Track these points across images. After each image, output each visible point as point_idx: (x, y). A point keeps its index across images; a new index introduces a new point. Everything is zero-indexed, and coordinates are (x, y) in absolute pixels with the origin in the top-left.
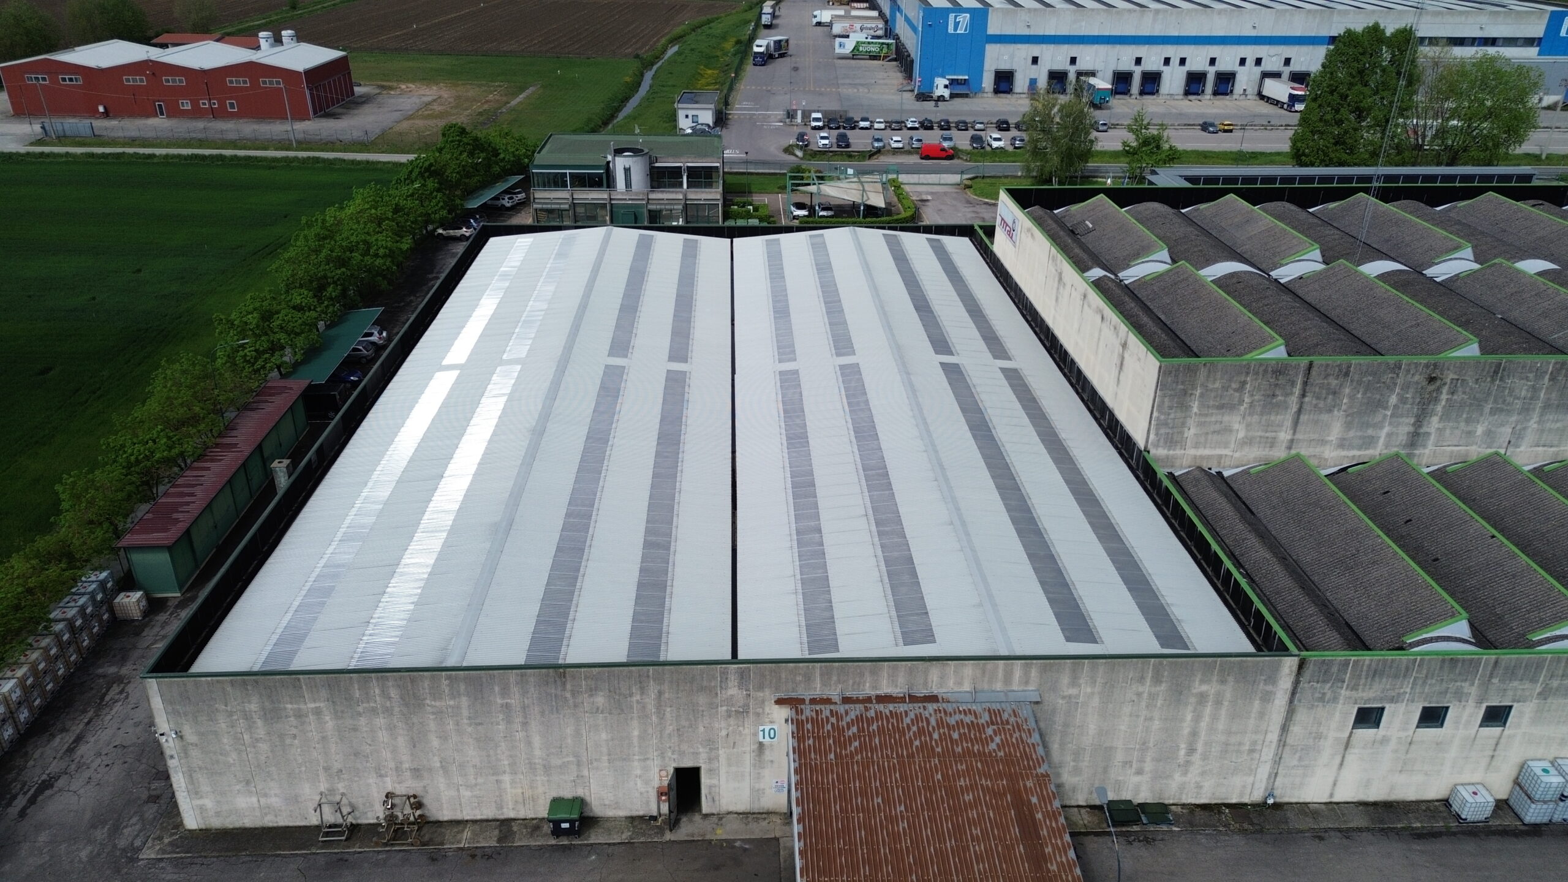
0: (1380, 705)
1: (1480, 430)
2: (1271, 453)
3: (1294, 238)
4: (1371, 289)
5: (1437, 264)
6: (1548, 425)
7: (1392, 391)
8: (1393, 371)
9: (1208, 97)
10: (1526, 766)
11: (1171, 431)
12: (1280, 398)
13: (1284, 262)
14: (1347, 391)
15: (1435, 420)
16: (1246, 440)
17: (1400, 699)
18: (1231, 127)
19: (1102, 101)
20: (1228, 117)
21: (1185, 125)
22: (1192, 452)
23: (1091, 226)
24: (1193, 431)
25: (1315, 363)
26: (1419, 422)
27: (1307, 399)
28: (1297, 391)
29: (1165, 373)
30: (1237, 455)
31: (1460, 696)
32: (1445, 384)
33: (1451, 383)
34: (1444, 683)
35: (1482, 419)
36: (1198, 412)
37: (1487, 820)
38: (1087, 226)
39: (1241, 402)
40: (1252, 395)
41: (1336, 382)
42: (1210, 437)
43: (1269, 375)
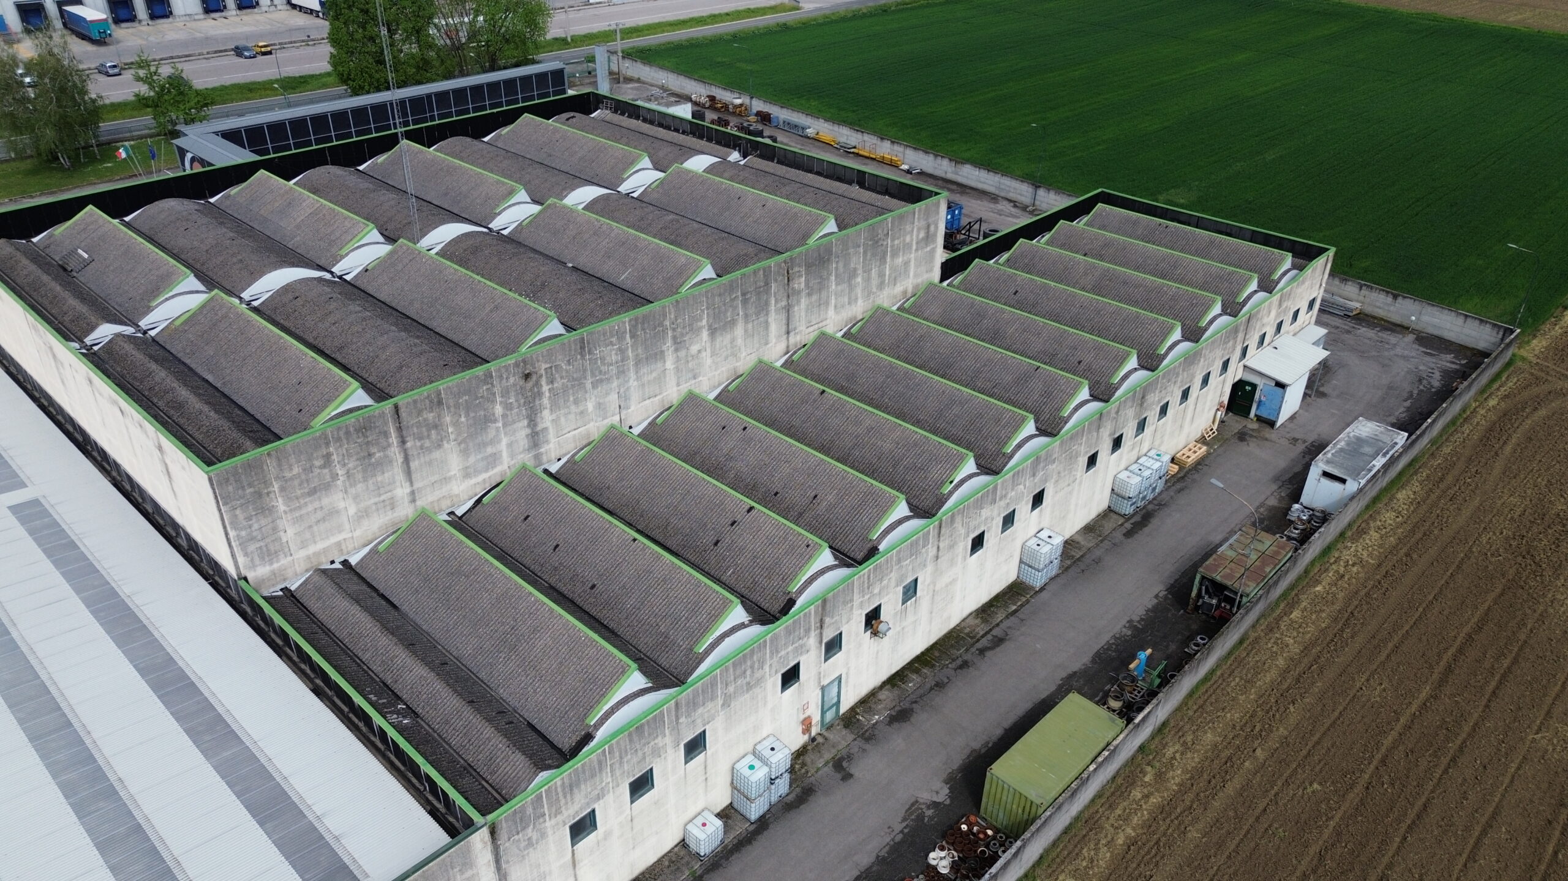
0: (589, 810)
1: (590, 406)
2: (395, 515)
3: (345, 218)
4: (441, 272)
5: (499, 214)
6: (646, 379)
7: (494, 401)
8: (485, 382)
9: (234, 13)
10: (735, 771)
11: (262, 544)
12: (378, 455)
13: (343, 252)
14: (448, 419)
15: (546, 413)
16: (360, 514)
17: (606, 792)
18: (269, 49)
19: (103, 35)
20: (261, 36)
21: (216, 52)
22: (302, 554)
23: (86, 256)
24: (291, 532)
25: (400, 404)
26: (532, 422)
27: (409, 445)
28: (394, 439)
29: (220, 484)
30: (358, 533)
31: (657, 753)
32: (541, 376)
33: (546, 373)
34: (639, 751)
35: (587, 396)
36: (287, 509)
37: (722, 842)
38: (81, 256)
39: (335, 477)
40: (344, 465)
41: (432, 414)
42: (315, 528)
43: (355, 436)
